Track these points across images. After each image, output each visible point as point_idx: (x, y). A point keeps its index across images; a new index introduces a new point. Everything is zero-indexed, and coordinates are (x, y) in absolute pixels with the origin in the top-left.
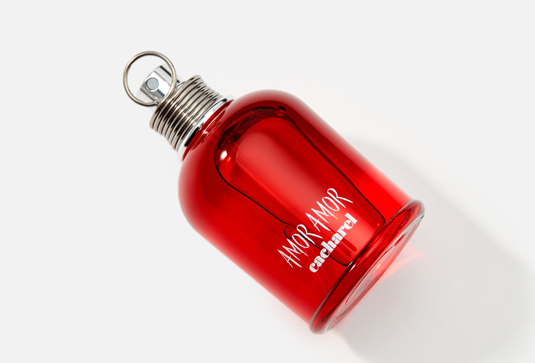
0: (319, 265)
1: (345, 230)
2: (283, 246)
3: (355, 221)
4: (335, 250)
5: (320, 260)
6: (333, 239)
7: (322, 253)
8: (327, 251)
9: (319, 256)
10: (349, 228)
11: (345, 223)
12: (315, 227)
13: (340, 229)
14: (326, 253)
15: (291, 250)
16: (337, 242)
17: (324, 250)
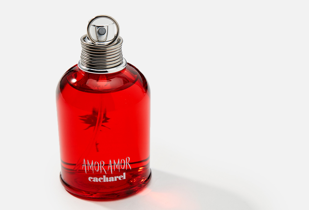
0: (94, 181)
1: (118, 179)
2: (88, 161)
3: (125, 178)
4: (106, 182)
5: (96, 180)
6: (110, 178)
7: (100, 179)
8: (103, 180)
9: (97, 178)
10: (120, 179)
11: (120, 176)
12: (108, 168)
13: (116, 177)
14: (101, 180)
15: (90, 165)
16: (110, 181)
17: (102, 179)
